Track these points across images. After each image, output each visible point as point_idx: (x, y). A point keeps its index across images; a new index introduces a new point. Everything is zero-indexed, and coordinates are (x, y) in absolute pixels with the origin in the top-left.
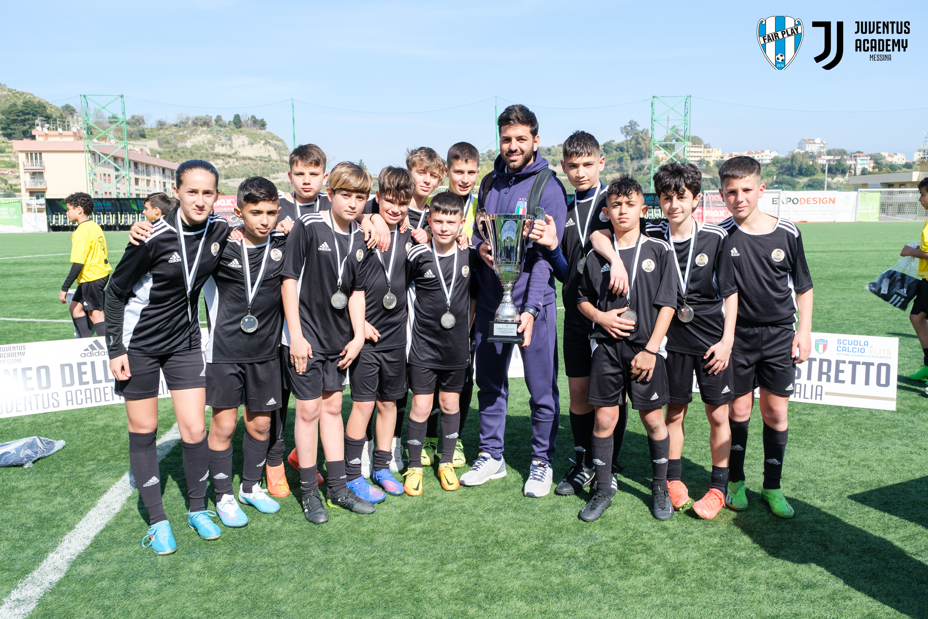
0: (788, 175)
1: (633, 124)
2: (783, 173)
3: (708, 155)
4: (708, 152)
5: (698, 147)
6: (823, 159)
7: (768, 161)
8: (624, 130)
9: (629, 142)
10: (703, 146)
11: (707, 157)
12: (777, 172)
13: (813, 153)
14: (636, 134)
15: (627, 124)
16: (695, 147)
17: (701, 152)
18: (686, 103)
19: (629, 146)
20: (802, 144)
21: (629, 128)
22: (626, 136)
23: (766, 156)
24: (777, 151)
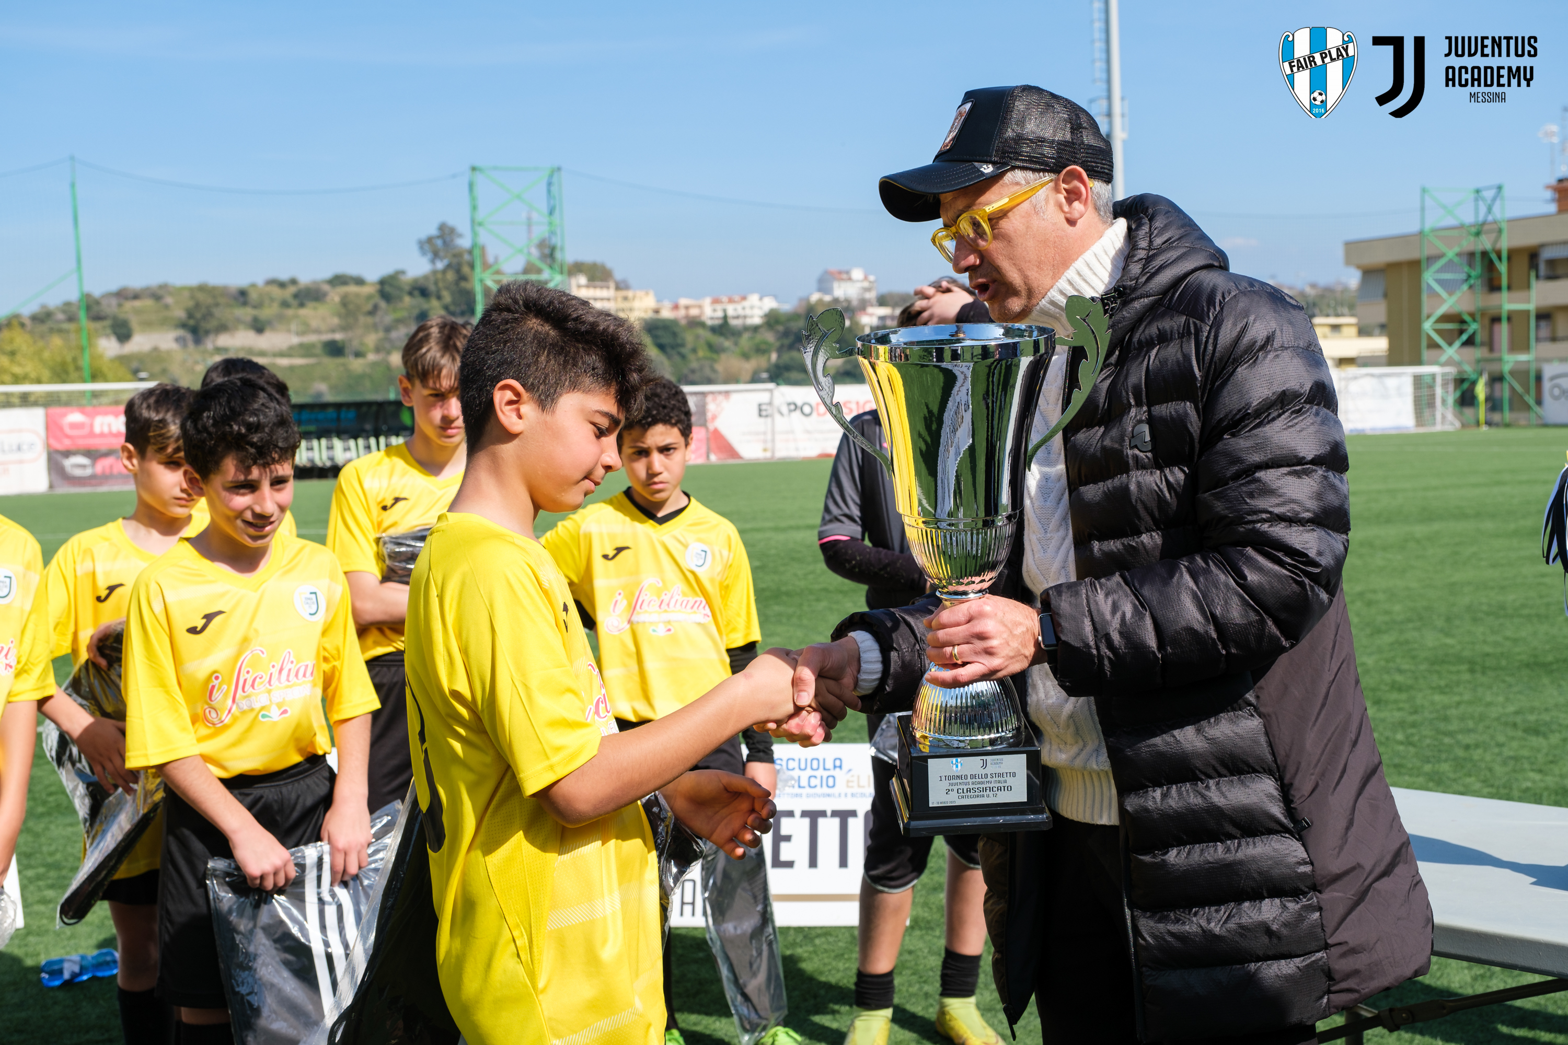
1: (446, 233)
3: (627, 305)
4: (626, 299)
5: (602, 287)
6: (871, 315)
7: (757, 320)
8: (427, 247)
9: (439, 276)
10: (612, 285)
11: (623, 310)
12: (778, 344)
13: (848, 301)
14: (455, 256)
15: (433, 231)
16: (595, 287)
17: (608, 299)
18: (550, 184)
19: (441, 285)
20: (824, 283)
21: (439, 243)
22: (433, 261)
23: (752, 307)
24: (776, 297)
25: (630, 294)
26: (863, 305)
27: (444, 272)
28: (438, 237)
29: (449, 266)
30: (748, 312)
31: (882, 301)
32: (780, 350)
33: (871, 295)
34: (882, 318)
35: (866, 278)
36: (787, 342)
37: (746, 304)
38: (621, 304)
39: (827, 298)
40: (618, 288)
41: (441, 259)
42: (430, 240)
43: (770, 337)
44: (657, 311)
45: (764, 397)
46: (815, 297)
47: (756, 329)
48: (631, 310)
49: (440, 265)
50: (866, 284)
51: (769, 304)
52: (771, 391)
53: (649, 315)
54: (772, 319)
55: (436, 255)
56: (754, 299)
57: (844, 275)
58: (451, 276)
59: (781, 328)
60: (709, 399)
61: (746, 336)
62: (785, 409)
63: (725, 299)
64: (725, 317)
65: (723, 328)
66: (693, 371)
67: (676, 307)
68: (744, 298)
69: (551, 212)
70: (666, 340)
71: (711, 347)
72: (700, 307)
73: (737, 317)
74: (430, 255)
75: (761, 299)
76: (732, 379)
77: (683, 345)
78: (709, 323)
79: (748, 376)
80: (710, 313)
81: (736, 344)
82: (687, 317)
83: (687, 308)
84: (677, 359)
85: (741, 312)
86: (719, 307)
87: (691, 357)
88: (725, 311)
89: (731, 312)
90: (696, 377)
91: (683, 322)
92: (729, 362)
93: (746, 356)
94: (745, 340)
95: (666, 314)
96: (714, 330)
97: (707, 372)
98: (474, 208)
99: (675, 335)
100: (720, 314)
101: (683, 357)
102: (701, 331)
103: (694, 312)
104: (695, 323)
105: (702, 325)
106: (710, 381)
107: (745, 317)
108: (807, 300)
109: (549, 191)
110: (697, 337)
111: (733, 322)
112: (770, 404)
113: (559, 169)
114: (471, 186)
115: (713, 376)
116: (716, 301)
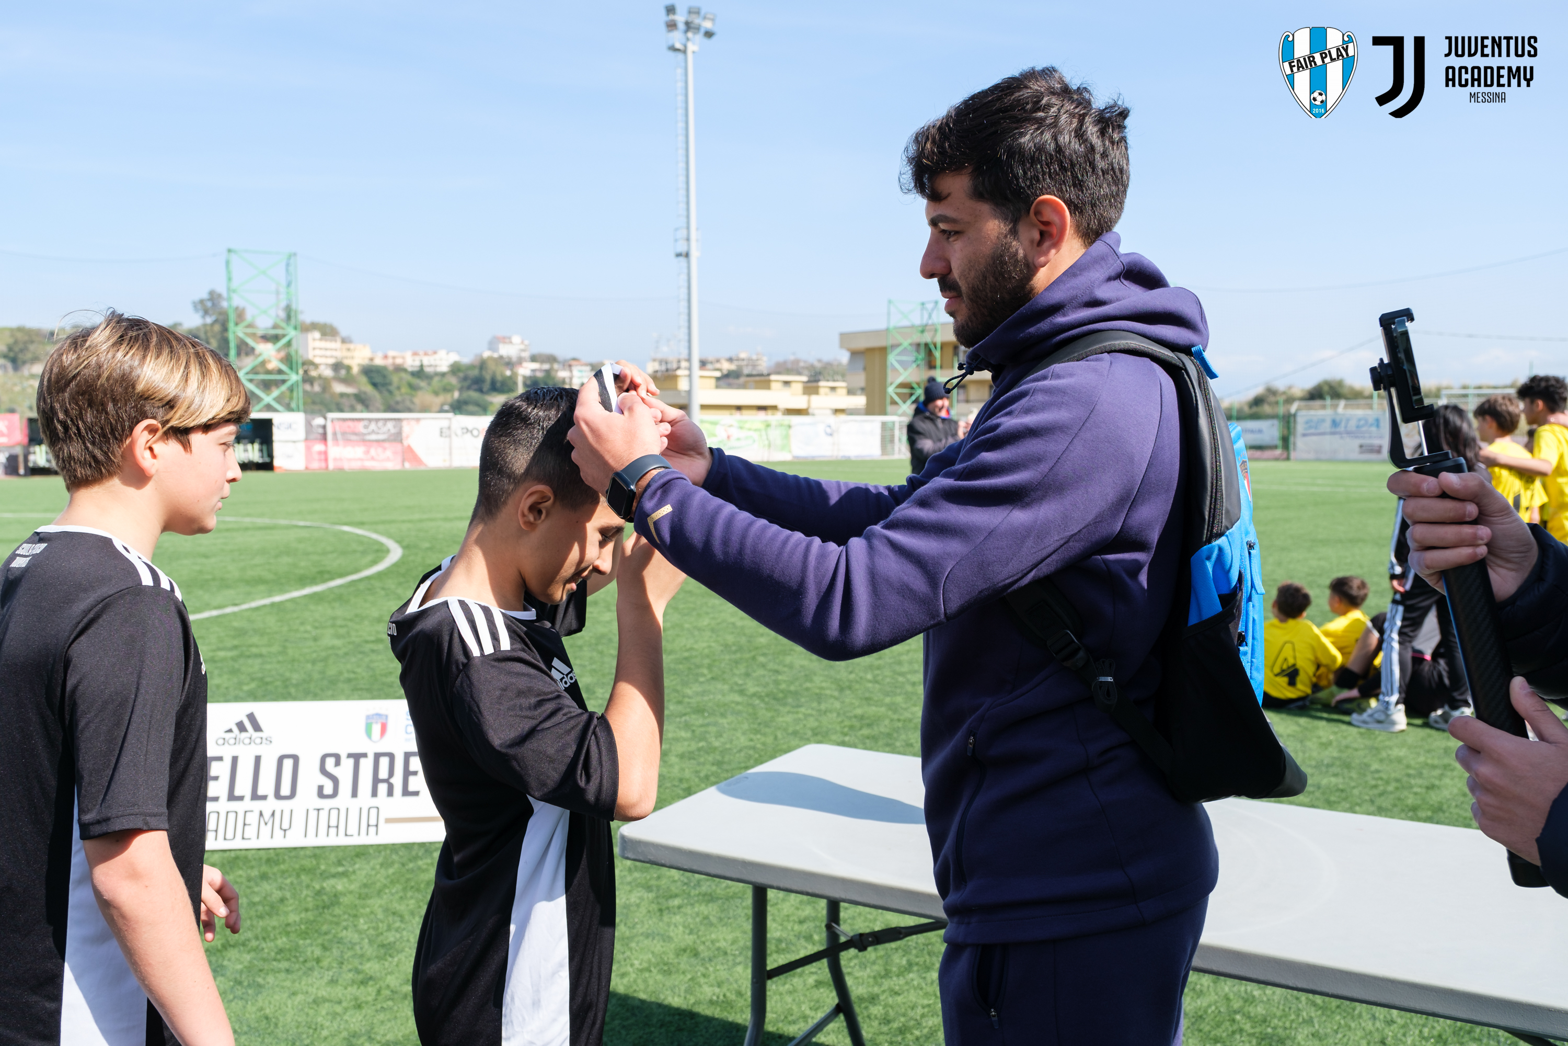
0: (476, 390)
2: (469, 388)
3: (349, 354)
4: (349, 350)
5: (331, 341)
6: (526, 368)
7: (444, 368)
8: (199, 307)
9: (208, 328)
10: (339, 340)
11: (346, 358)
12: (459, 386)
13: (510, 358)
14: (220, 314)
15: (204, 295)
16: (326, 340)
17: (336, 350)
18: (288, 265)
19: (209, 334)
20: (493, 344)
21: (209, 304)
22: (203, 317)
23: (441, 360)
24: (458, 352)
25: (352, 346)
26: (520, 361)
27: (212, 324)
28: (209, 300)
29: (216, 321)
30: (438, 363)
31: (534, 359)
32: (461, 390)
33: (526, 355)
34: (533, 371)
35: (522, 343)
36: (466, 384)
37: (436, 356)
38: (345, 354)
39: (496, 355)
40: (344, 341)
41: (210, 316)
42: (202, 302)
43: (453, 381)
44: (371, 359)
45: (445, 424)
46: (487, 354)
47: (443, 375)
48: (352, 358)
49: (209, 320)
50: (522, 347)
51: (454, 358)
52: (450, 419)
53: (366, 362)
54: (456, 369)
55: (206, 312)
56: (442, 353)
57: (506, 340)
58: (217, 328)
59: (461, 375)
60: (404, 423)
61: (436, 379)
62: (459, 432)
63: (421, 353)
64: (422, 366)
65: (420, 373)
66: (397, 403)
67: (386, 357)
68: (435, 353)
69: (289, 285)
70: (378, 380)
71: (413, 387)
72: (403, 358)
73: (430, 366)
74: (201, 313)
75: (448, 353)
76: (425, 409)
77: (390, 384)
78: (410, 369)
79: (437, 408)
80: (411, 362)
81: (429, 384)
82: (394, 364)
83: (394, 358)
84: (386, 394)
85: (433, 363)
86: (417, 359)
87: (396, 392)
88: (421, 361)
89: (425, 362)
90: (400, 407)
91: (391, 368)
92: (424, 396)
93: (436, 393)
94: (436, 380)
95: (379, 362)
96: (413, 374)
97: (408, 403)
98: (230, 279)
99: (384, 377)
100: (417, 363)
101: (390, 392)
102: (403, 375)
103: (399, 361)
104: (399, 369)
105: (405, 370)
106: (410, 410)
107: (436, 366)
108: (481, 356)
109: (287, 270)
110: (401, 379)
111: (427, 370)
112: (449, 428)
113: (295, 254)
114: (228, 263)
115: (412, 406)
116: (415, 354)
